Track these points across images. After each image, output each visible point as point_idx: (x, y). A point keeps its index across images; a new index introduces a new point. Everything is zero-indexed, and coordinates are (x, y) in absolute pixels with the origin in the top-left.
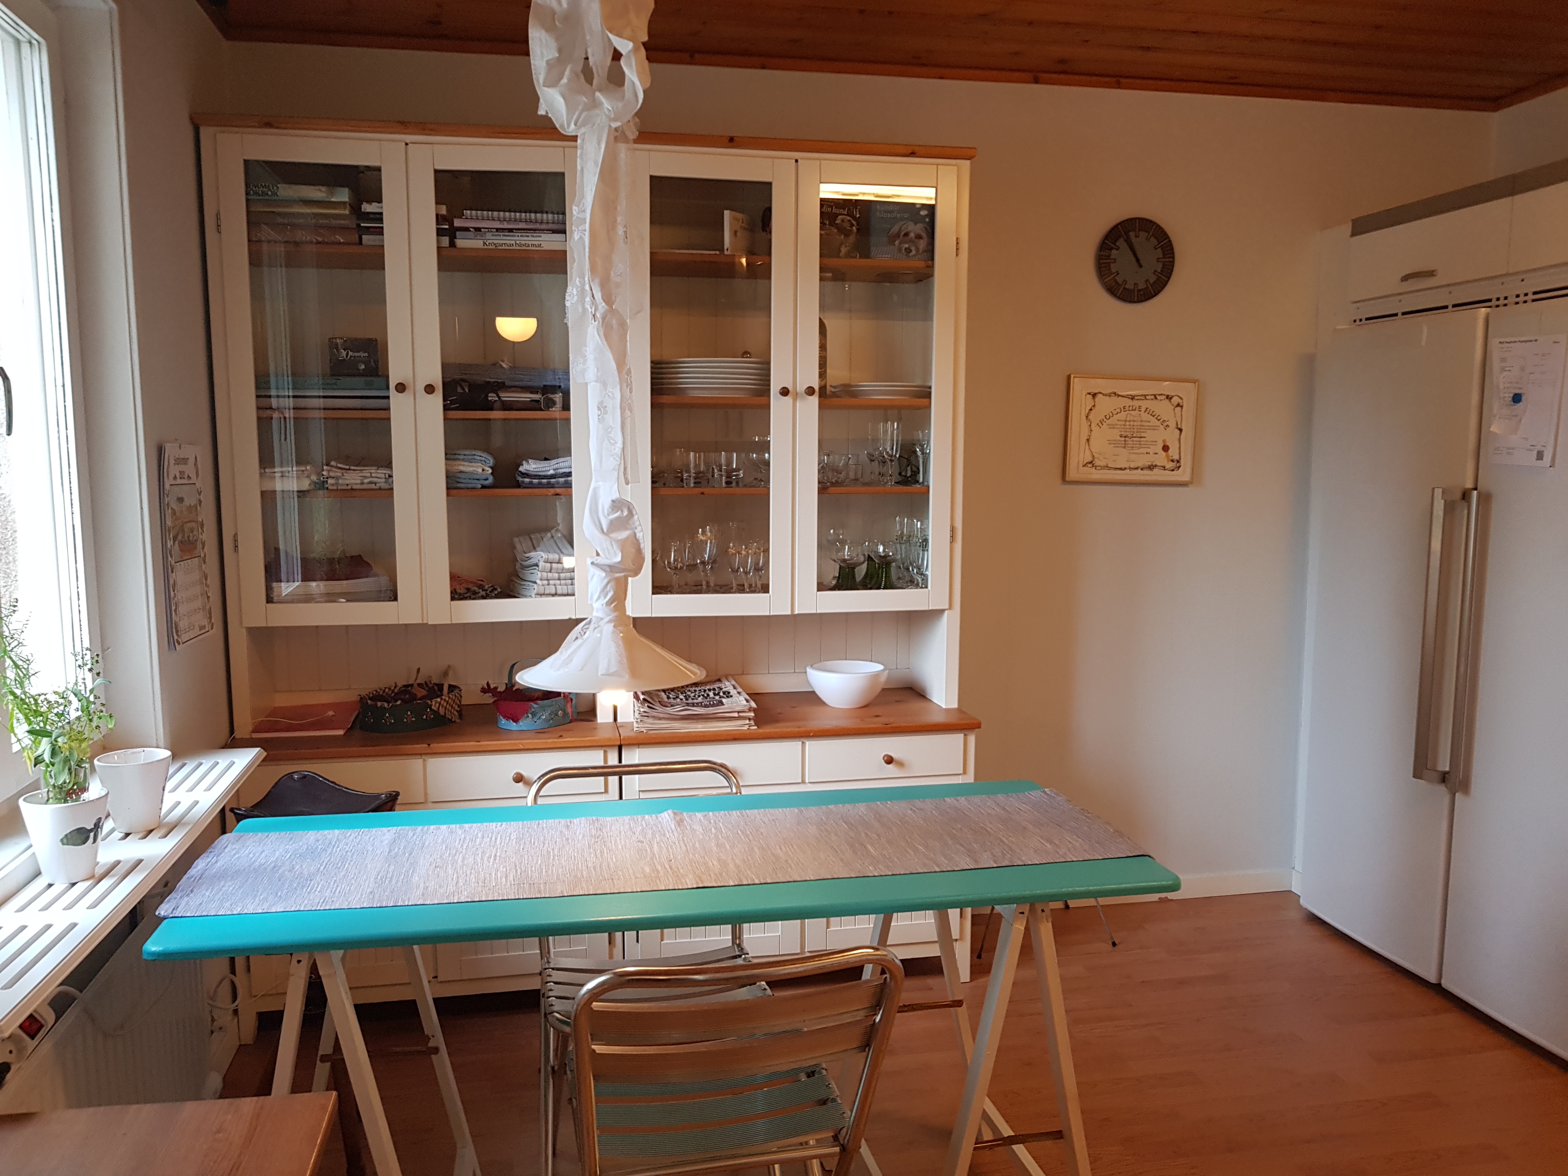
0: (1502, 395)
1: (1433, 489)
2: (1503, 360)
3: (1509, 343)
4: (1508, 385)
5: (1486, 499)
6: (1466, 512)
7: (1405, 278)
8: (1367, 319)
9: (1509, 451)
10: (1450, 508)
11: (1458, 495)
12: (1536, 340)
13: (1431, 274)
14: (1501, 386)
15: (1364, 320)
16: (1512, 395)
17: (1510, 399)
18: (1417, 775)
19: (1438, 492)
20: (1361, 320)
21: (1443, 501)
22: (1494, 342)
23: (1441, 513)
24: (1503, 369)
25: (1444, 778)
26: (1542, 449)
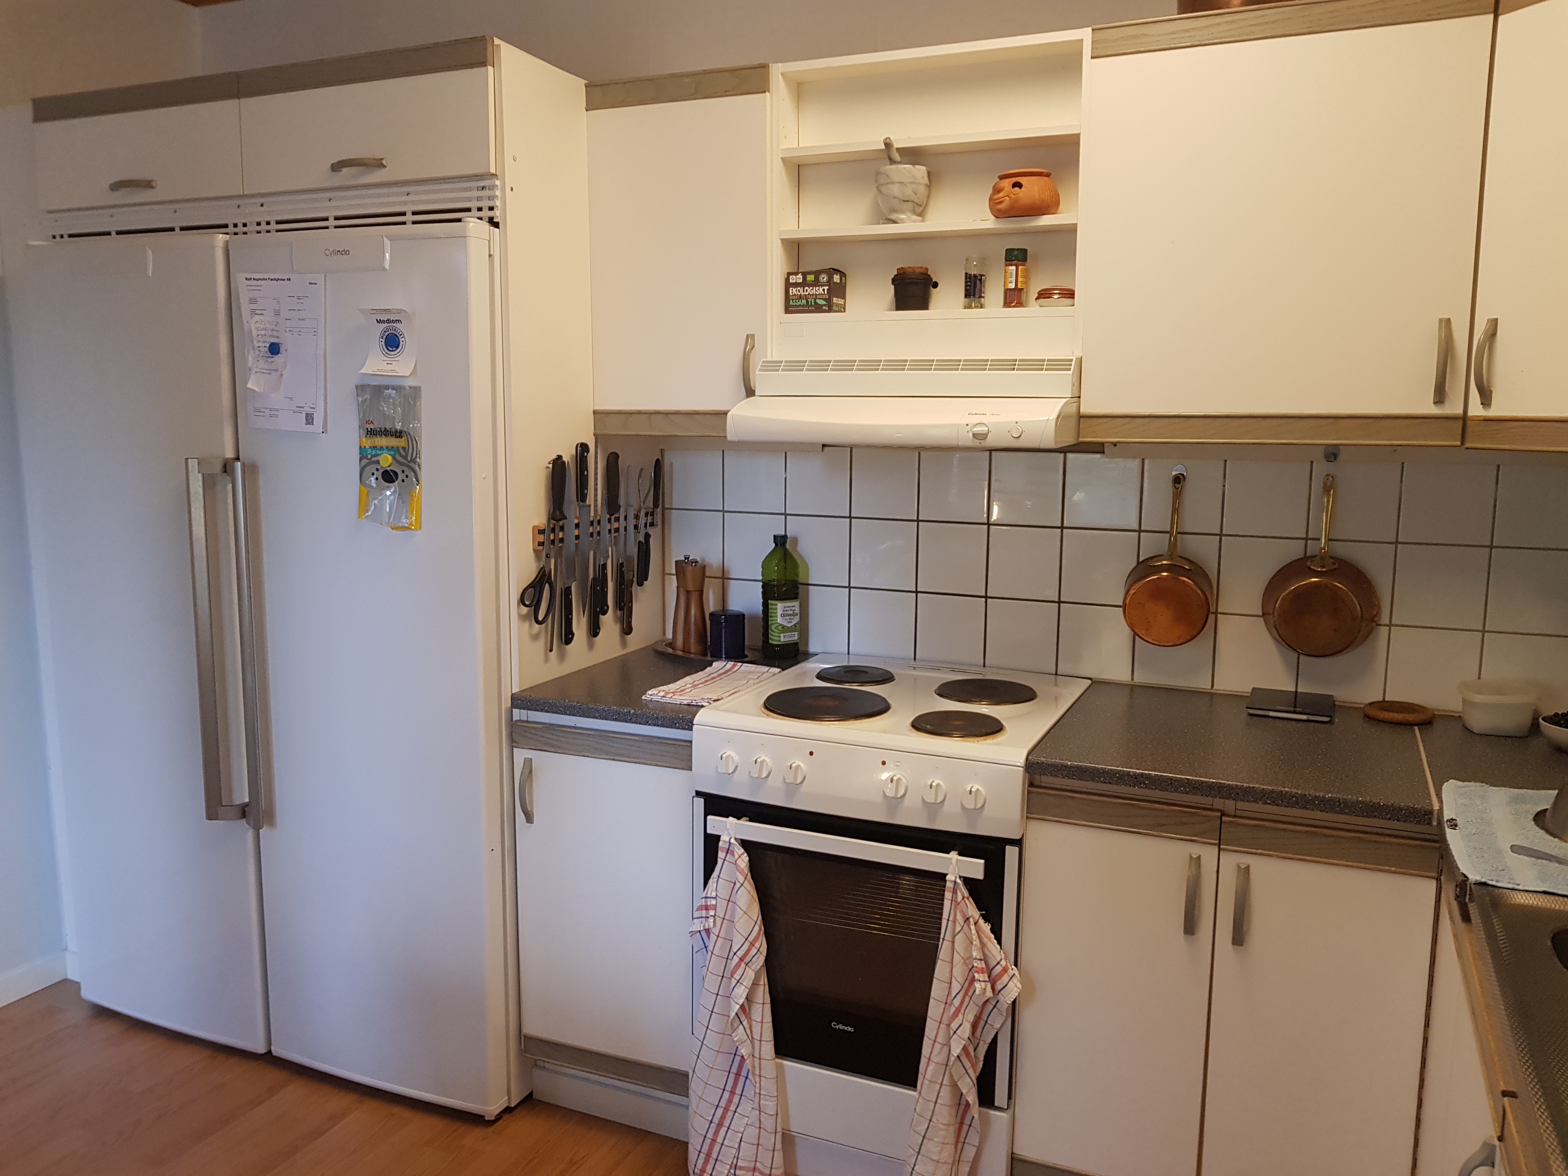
0: (256, 344)
1: (187, 459)
2: (253, 301)
3: (257, 280)
4: (263, 332)
5: (251, 470)
6: (230, 486)
7: (117, 186)
8: (70, 236)
9: (272, 413)
10: (209, 483)
11: (218, 468)
12: (289, 279)
13: (148, 185)
14: (254, 333)
15: (66, 237)
16: (268, 345)
17: (267, 349)
18: (212, 815)
19: (193, 464)
20: (62, 237)
21: (200, 476)
22: (239, 278)
23: (200, 490)
24: (253, 312)
25: (243, 812)
26: (310, 411)
